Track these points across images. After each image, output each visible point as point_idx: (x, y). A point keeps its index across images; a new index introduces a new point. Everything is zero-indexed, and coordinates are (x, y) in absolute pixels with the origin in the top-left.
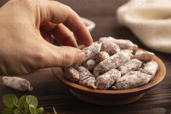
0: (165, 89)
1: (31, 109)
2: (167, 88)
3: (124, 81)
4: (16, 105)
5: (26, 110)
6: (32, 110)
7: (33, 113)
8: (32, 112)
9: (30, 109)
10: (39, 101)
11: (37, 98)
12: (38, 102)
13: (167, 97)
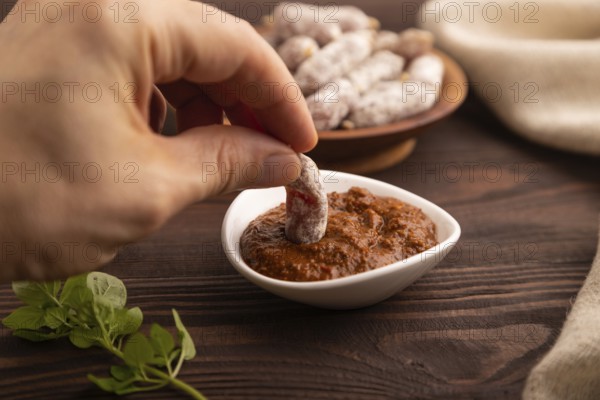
0: (556, 265)
1: (101, 310)
2: (564, 264)
3: (372, 105)
4: (55, 299)
5: (84, 313)
6: (103, 313)
7: (107, 322)
8: (103, 320)
9: (96, 310)
10: (130, 291)
11: (125, 283)
12: (128, 295)
13: (558, 291)
